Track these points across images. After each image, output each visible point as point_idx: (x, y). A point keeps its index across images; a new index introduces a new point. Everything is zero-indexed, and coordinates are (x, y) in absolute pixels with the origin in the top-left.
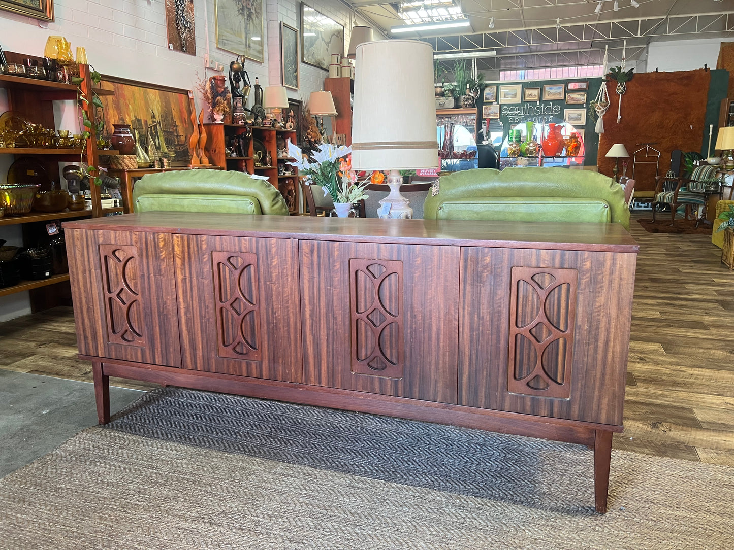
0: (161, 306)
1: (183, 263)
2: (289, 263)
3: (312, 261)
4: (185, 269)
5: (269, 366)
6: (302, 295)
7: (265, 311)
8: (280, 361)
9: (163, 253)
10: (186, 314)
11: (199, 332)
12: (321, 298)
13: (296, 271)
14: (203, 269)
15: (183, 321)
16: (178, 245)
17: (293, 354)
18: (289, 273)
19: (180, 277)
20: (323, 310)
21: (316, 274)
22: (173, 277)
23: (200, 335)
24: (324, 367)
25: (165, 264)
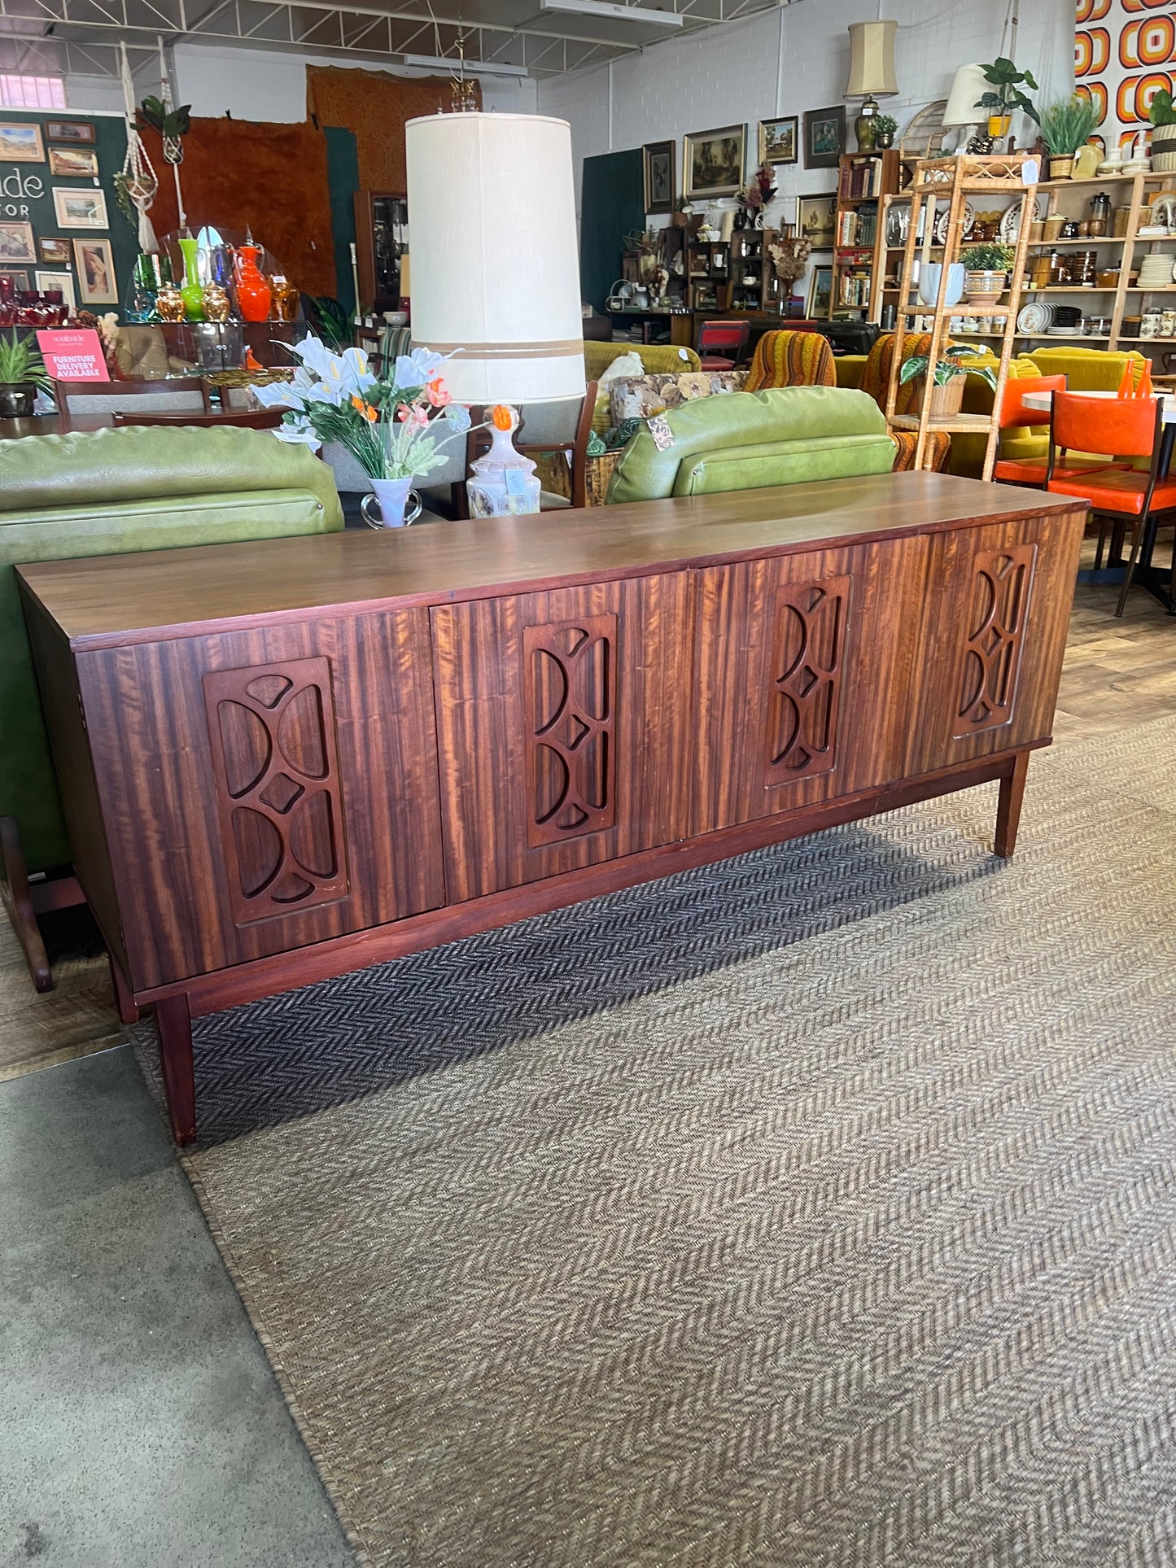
0: (398, 783)
1: (458, 672)
2: (679, 619)
3: (719, 604)
4: (461, 683)
5: (631, 828)
6: (696, 675)
7: (630, 724)
8: (652, 812)
9: (407, 657)
10: (460, 782)
11: (490, 813)
12: (729, 673)
13: (689, 631)
14: (504, 672)
15: (453, 801)
16: (446, 631)
17: (675, 791)
18: (679, 638)
19: (448, 701)
20: (730, 693)
21: (723, 627)
22: (431, 708)
23: (491, 820)
24: (723, 796)
25: (411, 682)
